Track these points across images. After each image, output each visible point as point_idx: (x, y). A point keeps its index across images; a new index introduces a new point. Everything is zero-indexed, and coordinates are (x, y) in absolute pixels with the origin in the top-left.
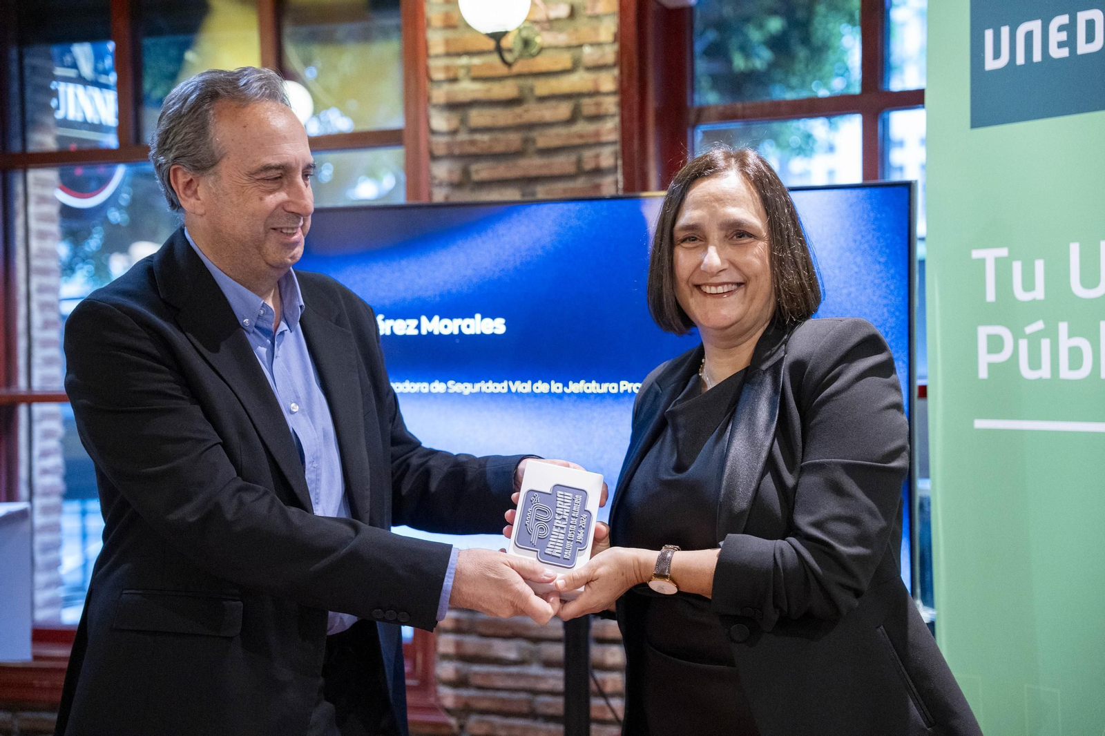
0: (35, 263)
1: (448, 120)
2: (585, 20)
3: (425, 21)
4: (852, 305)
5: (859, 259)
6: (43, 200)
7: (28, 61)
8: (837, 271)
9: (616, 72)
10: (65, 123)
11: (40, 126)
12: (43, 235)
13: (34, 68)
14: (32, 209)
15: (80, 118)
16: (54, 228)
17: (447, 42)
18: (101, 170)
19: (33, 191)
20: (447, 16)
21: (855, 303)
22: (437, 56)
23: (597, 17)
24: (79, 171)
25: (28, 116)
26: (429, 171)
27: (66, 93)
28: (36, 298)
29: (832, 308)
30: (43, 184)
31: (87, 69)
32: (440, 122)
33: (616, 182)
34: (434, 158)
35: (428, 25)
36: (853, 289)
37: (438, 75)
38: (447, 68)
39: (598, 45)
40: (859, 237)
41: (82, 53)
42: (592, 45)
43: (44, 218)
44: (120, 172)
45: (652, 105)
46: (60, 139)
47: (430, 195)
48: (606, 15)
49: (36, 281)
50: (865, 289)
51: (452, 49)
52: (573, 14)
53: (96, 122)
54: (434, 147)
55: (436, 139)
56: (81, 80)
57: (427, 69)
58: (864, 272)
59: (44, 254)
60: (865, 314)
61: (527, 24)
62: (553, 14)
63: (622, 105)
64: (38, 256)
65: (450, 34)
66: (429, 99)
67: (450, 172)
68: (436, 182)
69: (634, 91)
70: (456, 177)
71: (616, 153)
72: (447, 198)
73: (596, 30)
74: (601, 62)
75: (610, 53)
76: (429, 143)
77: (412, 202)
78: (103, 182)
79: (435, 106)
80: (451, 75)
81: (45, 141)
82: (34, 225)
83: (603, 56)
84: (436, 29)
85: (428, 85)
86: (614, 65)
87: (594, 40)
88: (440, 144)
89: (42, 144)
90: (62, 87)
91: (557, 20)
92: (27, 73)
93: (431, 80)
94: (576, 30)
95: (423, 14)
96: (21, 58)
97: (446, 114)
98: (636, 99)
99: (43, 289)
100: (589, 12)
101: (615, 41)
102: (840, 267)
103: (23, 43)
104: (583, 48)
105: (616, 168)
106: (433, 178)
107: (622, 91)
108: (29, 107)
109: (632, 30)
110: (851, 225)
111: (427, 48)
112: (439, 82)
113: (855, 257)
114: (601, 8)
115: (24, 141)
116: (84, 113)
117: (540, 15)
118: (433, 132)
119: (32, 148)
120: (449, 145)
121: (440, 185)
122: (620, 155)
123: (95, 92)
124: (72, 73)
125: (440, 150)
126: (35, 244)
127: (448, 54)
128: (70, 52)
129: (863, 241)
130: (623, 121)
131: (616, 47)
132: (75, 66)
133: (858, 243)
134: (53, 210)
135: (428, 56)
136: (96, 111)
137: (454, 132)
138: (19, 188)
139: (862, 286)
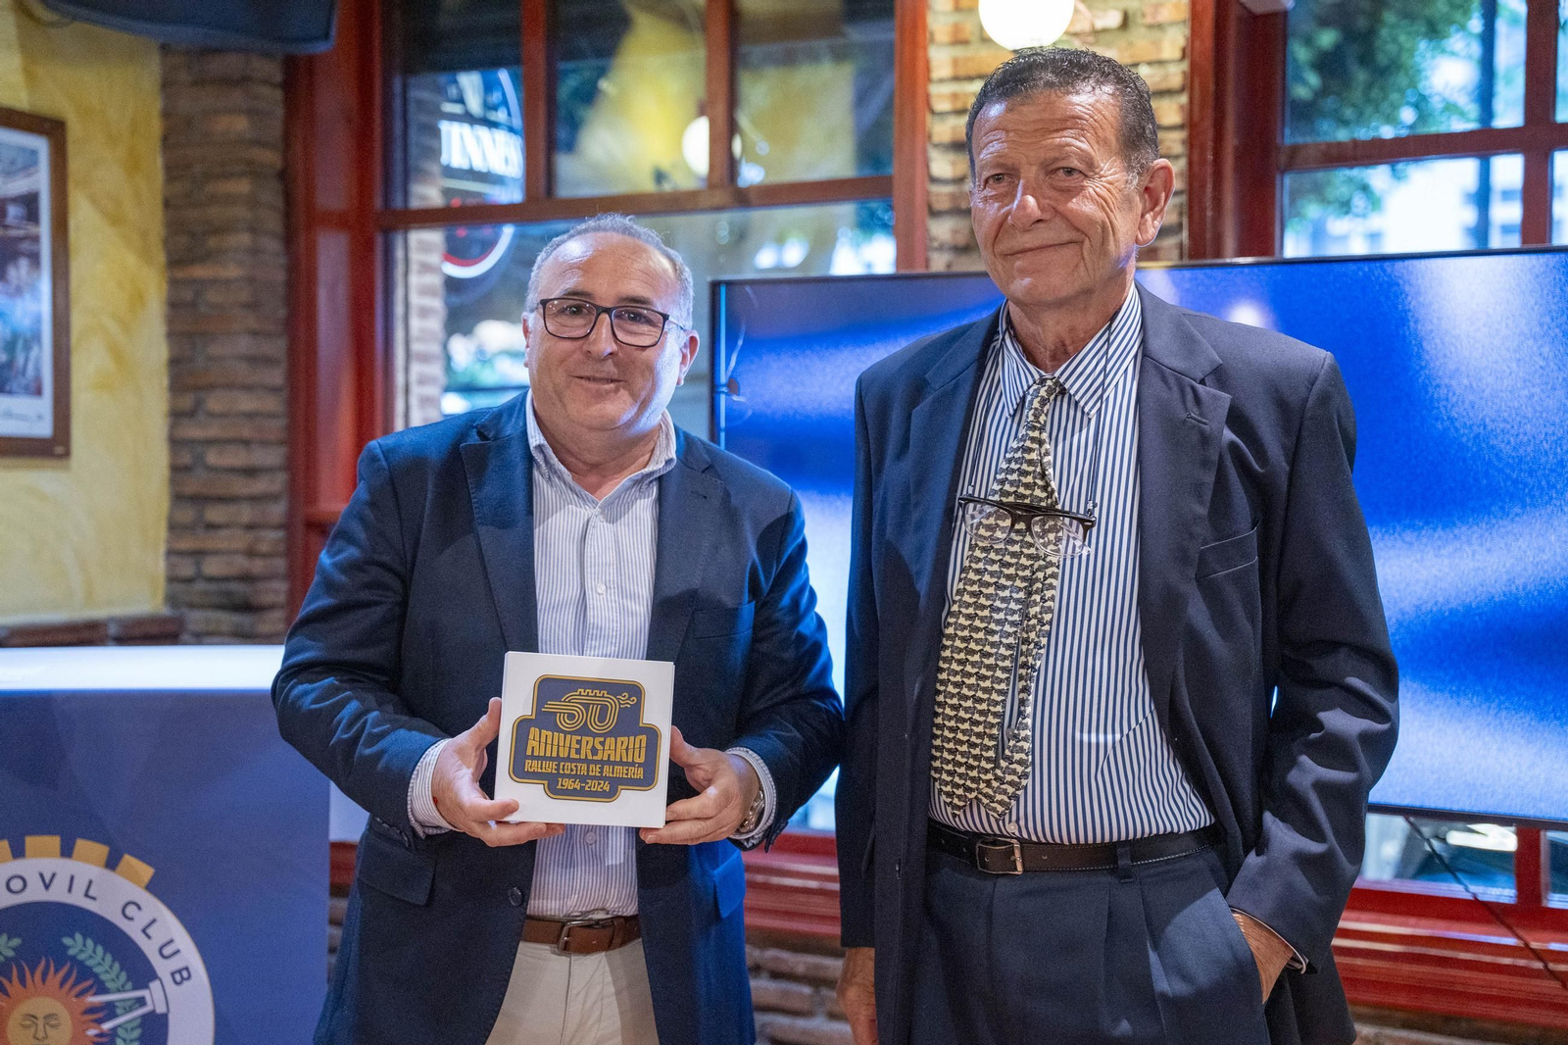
0: (416, 347)
1: (954, 164)
2: (1143, 30)
3: (928, 35)
4: (1535, 411)
5: (1546, 350)
6: (426, 268)
7: (415, 94)
8: (1514, 365)
9: (1184, 99)
10: (450, 172)
11: (424, 176)
12: (425, 312)
13: (420, 103)
14: (414, 280)
15: (465, 166)
16: (437, 304)
17: (955, 62)
18: (486, 232)
19: (416, 257)
20: (957, 29)
21: (1538, 408)
22: (941, 81)
23: (1159, 27)
24: (462, 232)
25: (412, 162)
26: (927, 230)
27: (449, 134)
28: (416, 391)
29: (1506, 415)
30: (425, 248)
31: (474, 104)
32: (942, 165)
33: (1181, 246)
34: (934, 213)
35: (932, 40)
36: (1537, 390)
37: (942, 106)
38: (955, 96)
39: (1161, 63)
40: (1548, 319)
41: (470, 83)
42: (1150, 63)
43: (426, 291)
44: (508, 232)
45: (1231, 142)
46: (447, 192)
47: (927, 262)
48: (1173, 24)
49: (416, 369)
50: (1554, 389)
51: (962, 72)
52: (1126, 23)
53: (484, 170)
54: (933, 199)
55: (935, 189)
56: (468, 118)
57: (928, 97)
58: (1552, 365)
59: (426, 336)
60: (1553, 424)
61: (1065, 38)
62: (1099, 24)
63: (1191, 143)
64: (419, 339)
65: (959, 52)
66: (930, 137)
67: (955, 232)
68: (936, 244)
69: (1208, 124)
70: (961, 240)
71: (1181, 205)
72: (949, 266)
73: (1157, 44)
74: (1164, 86)
75: (1175, 74)
76: (928, 193)
77: (903, 272)
78: (488, 246)
79: (936, 146)
80: (959, 105)
81: (428, 194)
82: (416, 300)
83: (1166, 78)
84: (942, 45)
85: (929, 118)
86: (1182, 90)
87: (1154, 57)
88: (942, 194)
89: (423, 198)
90: (445, 127)
91: (1105, 31)
92: (412, 107)
93: (933, 112)
94: (1131, 44)
95: (925, 26)
96: (405, 88)
97: (951, 156)
98: (1210, 134)
99: (422, 381)
100: (1149, 20)
101: (1184, 57)
102: (1519, 360)
103: (409, 70)
104: (1140, 66)
105: (1180, 225)
106: (932, 239)
107: (1191, 125)
108: (414, 151)
109: (1209, 43)
110: (1536, 304)
111: (928, 69)
112: (942, 114)
113: (1539, 348)
114: (1166, 14)
115: (406, 194)
116: (470, 160)
117: (1083, 26)
118: (934, 180)
119: (415, 204)
120: (953, 197)
121: (941, 248)
122: (1185, 209)
123: (483, 132)
124: (457, 109)
125: (942, 204)
126: (415, 323)
127: (956, 79)
128: (455, 82)
129: (1553, 325)
130: (1190, 164)
131: (1185, 66)
132: (461, 100)
133: (1546, 327)
134: (435, 281)
135: (929, 80)
136: (484, 158)
137: (959, 180)
138: (399, 254)
139: (1549, 386)
